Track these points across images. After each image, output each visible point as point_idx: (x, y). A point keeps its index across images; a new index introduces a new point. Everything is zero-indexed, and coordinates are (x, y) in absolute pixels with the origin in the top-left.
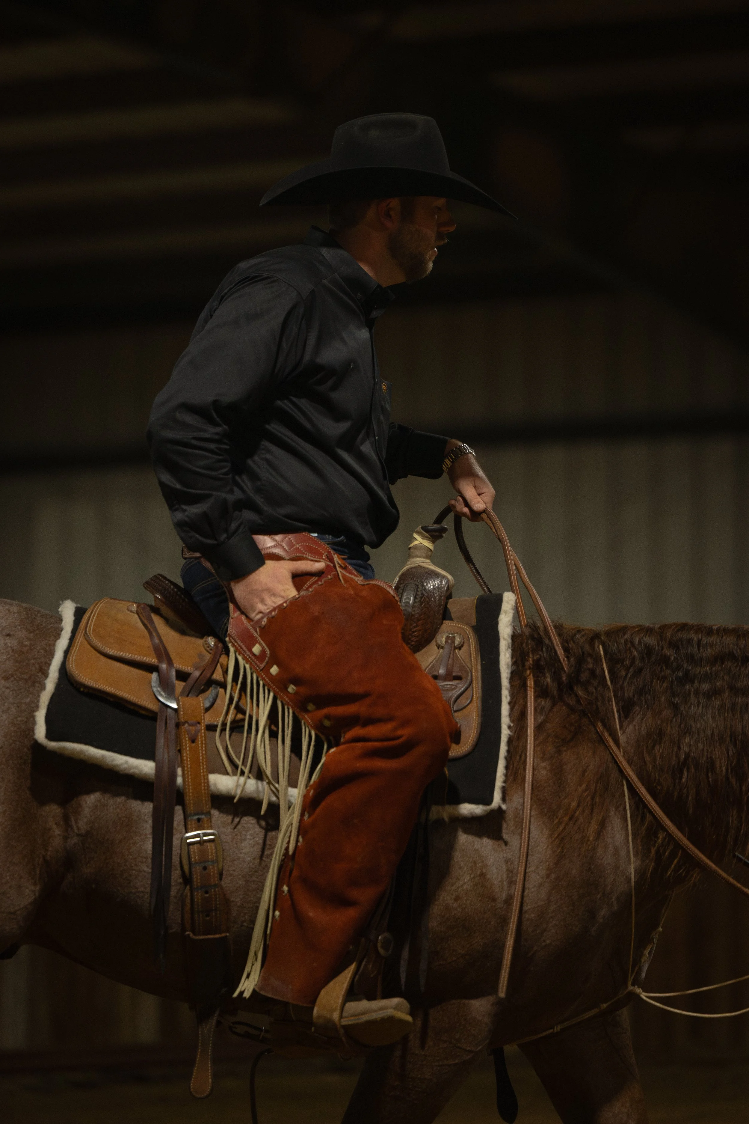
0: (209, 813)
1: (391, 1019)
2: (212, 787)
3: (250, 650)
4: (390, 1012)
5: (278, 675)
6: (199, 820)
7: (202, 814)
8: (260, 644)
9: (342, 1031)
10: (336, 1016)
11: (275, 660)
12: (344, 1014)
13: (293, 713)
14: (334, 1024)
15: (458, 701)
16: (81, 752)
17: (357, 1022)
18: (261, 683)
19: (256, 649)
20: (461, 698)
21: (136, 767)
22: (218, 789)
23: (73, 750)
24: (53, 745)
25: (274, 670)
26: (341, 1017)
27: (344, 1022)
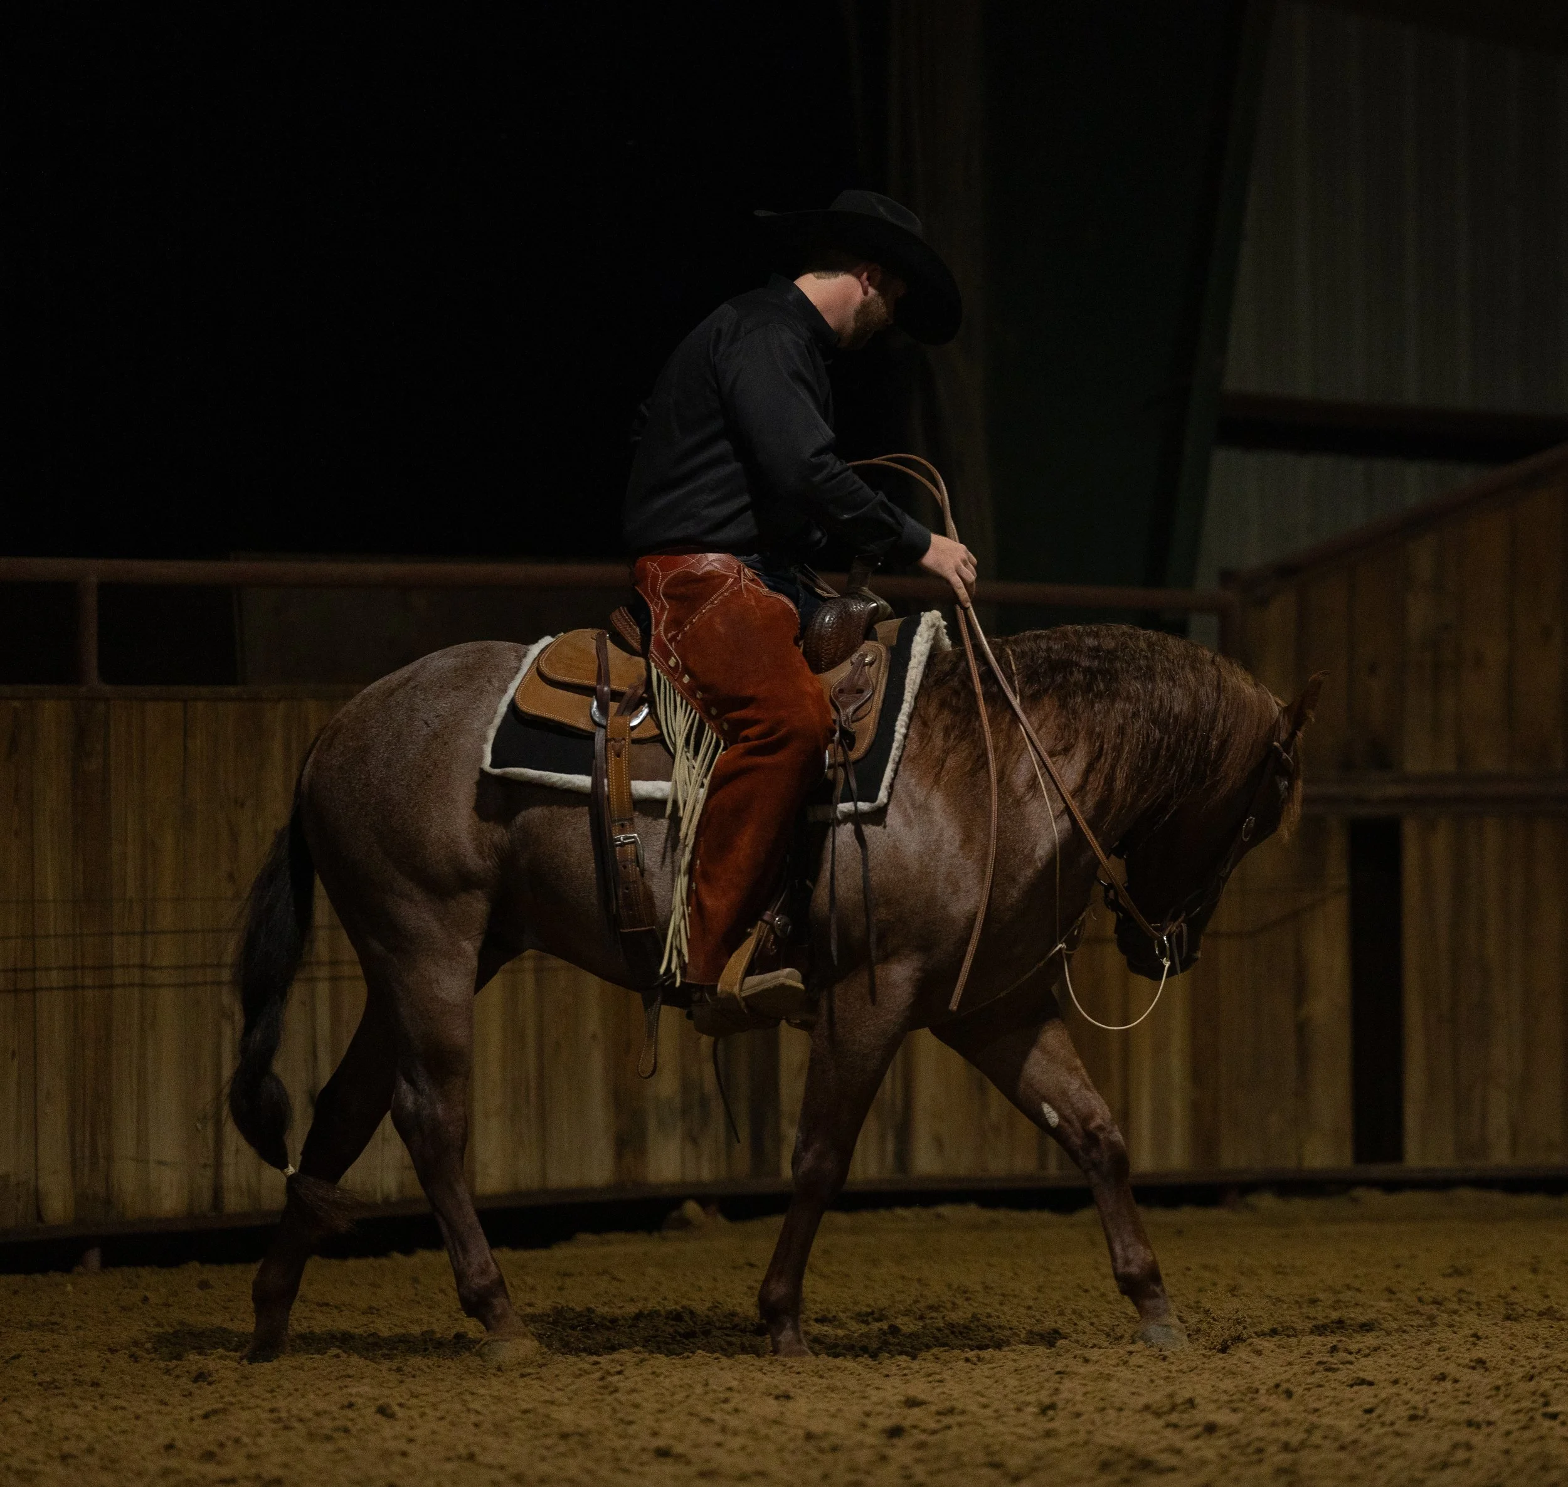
0: (631, 820)
1: (783, 986)
2: (634, 792)
3: (667, 664)
4: (782, 980)
5: (689, 682)
6: (623, 825)
7: (626, 820)
8: (675, 658)
9: (743, 1004)
10: (736, 989)
11: (687, 670)
12: (744, 988)
13: (700, 717)
14: (735, 996)
15: (858, 712)
16: (521, 774)
17: (754, 992)
18: (668, 683)
19: (672, 662)
20: (860, 710)
21: (570, 782)
22: (641, 795)
23: (514, 774)
24: (497, 771)
25: (686, 679)
26: (741, 990)
27: (743, 995)
